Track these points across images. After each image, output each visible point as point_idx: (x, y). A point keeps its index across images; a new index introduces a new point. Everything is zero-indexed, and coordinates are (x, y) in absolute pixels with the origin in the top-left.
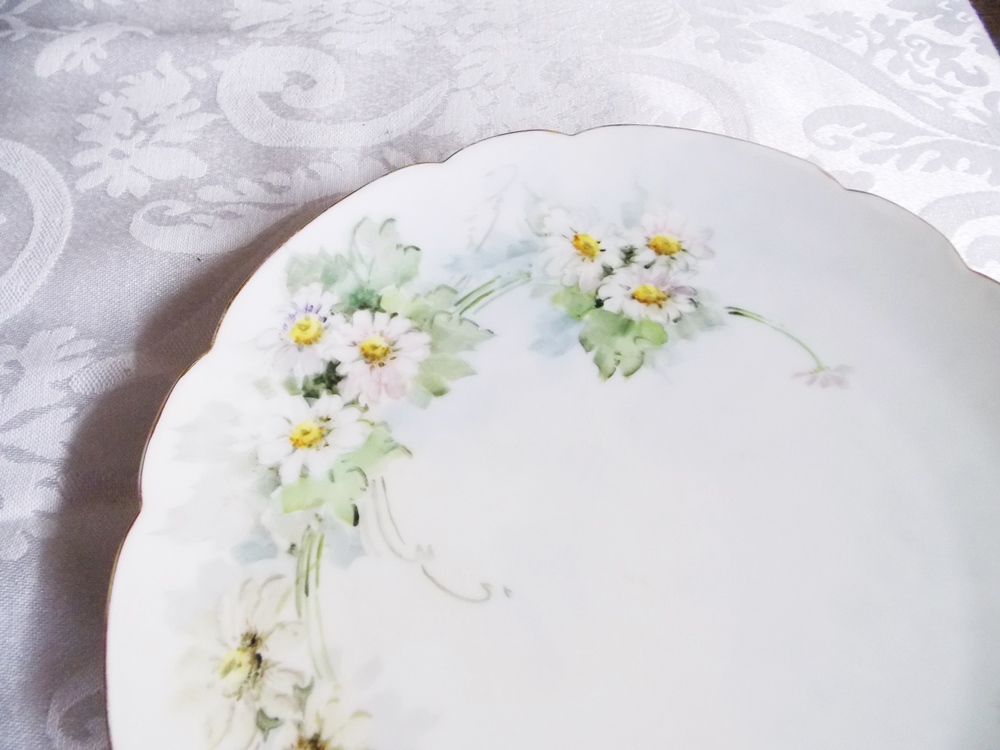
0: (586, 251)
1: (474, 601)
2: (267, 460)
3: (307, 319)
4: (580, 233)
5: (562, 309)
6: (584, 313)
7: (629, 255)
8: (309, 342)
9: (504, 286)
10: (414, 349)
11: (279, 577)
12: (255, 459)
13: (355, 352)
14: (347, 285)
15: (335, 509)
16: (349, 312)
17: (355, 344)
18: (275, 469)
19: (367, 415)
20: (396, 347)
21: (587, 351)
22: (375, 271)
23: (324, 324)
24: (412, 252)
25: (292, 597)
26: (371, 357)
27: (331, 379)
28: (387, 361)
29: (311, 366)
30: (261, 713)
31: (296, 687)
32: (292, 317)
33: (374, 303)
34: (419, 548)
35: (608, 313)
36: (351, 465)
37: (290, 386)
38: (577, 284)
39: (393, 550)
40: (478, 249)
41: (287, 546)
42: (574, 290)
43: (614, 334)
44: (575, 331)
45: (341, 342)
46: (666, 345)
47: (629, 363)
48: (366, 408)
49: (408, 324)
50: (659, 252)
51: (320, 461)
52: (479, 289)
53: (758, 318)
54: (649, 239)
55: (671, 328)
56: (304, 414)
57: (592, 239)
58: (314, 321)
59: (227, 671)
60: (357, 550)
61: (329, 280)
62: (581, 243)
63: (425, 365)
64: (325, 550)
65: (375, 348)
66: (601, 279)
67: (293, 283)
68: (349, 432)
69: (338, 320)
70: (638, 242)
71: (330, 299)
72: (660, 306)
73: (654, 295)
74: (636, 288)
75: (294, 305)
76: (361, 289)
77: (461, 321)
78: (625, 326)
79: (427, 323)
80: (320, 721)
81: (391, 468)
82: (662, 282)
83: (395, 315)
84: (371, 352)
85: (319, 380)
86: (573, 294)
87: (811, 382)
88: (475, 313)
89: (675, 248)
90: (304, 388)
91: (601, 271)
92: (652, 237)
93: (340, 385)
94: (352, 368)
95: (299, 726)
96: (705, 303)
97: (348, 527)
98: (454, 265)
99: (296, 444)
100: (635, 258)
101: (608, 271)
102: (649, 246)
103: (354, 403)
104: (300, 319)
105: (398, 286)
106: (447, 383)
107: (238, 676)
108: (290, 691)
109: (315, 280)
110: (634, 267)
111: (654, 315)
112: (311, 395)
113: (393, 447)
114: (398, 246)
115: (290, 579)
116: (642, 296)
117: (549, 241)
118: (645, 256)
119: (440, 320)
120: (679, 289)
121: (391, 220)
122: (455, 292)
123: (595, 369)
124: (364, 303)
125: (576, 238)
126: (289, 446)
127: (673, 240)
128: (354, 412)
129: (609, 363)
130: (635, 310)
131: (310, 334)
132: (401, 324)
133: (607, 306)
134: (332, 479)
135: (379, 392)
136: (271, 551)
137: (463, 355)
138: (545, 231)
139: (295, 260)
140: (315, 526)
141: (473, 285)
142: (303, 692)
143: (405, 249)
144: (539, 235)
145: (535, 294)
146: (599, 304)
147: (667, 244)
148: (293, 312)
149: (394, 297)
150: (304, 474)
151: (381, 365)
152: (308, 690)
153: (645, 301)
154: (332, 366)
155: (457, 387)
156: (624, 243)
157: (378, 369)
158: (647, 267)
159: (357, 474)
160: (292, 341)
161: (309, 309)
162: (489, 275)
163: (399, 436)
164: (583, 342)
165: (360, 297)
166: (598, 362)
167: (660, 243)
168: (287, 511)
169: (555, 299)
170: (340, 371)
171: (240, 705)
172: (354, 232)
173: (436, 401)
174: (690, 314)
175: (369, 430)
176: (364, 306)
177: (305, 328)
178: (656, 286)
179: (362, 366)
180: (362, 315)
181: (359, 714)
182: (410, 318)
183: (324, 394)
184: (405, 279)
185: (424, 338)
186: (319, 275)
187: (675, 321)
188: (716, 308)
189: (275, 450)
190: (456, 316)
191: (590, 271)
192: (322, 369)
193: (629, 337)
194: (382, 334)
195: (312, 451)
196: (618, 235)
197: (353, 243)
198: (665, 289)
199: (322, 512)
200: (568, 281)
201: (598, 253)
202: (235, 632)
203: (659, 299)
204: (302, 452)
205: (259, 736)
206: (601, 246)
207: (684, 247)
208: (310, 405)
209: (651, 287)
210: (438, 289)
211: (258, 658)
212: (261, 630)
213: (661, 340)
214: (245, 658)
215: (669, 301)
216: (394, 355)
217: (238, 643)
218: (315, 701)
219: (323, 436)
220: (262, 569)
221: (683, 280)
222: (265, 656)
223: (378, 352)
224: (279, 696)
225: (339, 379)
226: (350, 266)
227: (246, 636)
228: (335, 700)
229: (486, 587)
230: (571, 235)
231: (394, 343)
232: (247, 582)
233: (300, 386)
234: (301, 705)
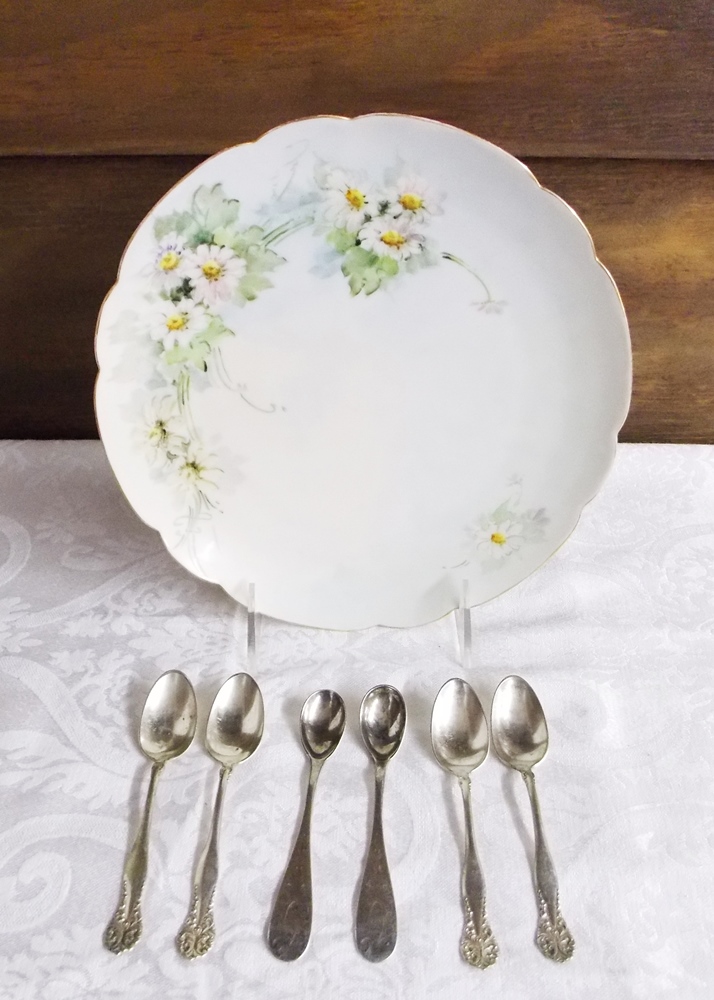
0: (355, 202)
1: (267, 412)
2: (156, 338)
3: (169, 254)
4: (352, 188)
5: (333, 245)
6: (347, 249)
7: (384, 207)
8: (171, 269)
9: (296, 226)
10: (236, 268)
11: (169, 396)
12: (149, 337)
13: (199, 272)
14: (192, 229)
15: (194, 362)
16: (194, 247)
17: (199, 267)
18: (161, 343)
19: (209, 311)
20: (224, 268)
21: (346, 276)
22: (209, 218)
23: (179, 256)
24: (233, 203)
25: (177, 404)
26: (209, 275)
27: (186, 289)
28: (220, 278)
29: (174, 282)
30: (169, 452)
31: (183, 443)
32: (160, 255)
33: (210, 239)
34: (239, 385)
35: (362, 249)
36: (201, 339)
37: (163, 295)
38: (345, 229)
39: (225, 385)
40: (279, 198)
41: (172, 381)
42: (342, 231)
43: (365, 266)
44: (340, 261)
45: (190, 267)
46: (397, 276)
47: (371, 286)
48: (208, 307)
49: (231, 253)
50: (405, 206)
51: (184, 338)
52: (278, 229)
53: (460, 262)
54: (400, 196)
55: (402, 265)
56: (172, 311)
57: (359, 193)
58: (173, 254)
59: (151, 436)
60: (207, 384)
61: (180, 229)
62: (352, 196)
63: (243, 280)
64: (191, 383)
65: (211, 269)
66: (363, 224)
67: (159, 234)
68: (199, 321)
69: (187, 252)
70: (392, 197)
71: (181, 240)
72: (398, 248)
73: (396, 240)
74: (385, 233)
75: (160, 247)
76: (201, 231)
77: (266, 251)
78: (373, 260)
79: (244, 252)
80: (195, 457)
81: (224, 342)
82: (404, 229)
83: (223, 246)
84: (209, 271)
85: (179, 290)
86: (342, 235)
87: (480, 309)
88: (275, 245)
89: (417, 205)
90: (171, 296)
91: (363, 218)
92: (403, 195)
93: (192, 293)
94: (198, 282)
95: (186, 458)
96: (429, 247)
97: (203, 372)
98: (262, 210)
99: (170, 328)
100: (389, 211)
101: (368, 218)
102: (399, 202)
103: (201, 303)
104: (165, 255)
105: (225, 227)
106: (256, 293)
107: (156, 438)
108: (180, 445)
109: (172, 230)
110: (387, 217)
111: (393, 254)
112: (176, 299)
113: (224, 330)
114: (224, 201)
115: (175, 397)
116: (387, 240)
117: (330, 193)
118: (396, 209)
119: (252, 250)
120: (413, 236)
121: (219, 185)
122: (262, 230)
123: (349, 289)
124: (204, 240)
125: (349, 192)
126: (167, 329)
127: (417, 199)
128: (201, 309)
129: (358, 285)
130: (381, 250)
131: (172, 263)
132: (227, 253)
133: (362, 245)
134: (191, 347)
135: (215, 297)
136: (164, 383)
137: (267, 275)
138: (327, 186)
139: (159, 221)
140: (184, 371)
141: (275, 225)
142: (186, 446)
143: (229, 202)
144: (322, 189)
145: (316, 233)
146: (358, 243)
147: (413, 201)
148: (160, 251)
149: (223, 235)
150: (176, 344)
151: (216, 280)
152: (188, 444)
153: (389, 243)
154: (187, 281)
155: (262, 295)
156: (382, 199)
157: (214, 282)
158: (395, 218)
159: (205, 344)
160: (161, 269)
161: (170, 248)
162: (286, 218)
163: (228, 324)
164: (343, 269)
165: (201, 236)
166: (351, 284)
167: (407, 200)
168: (169, 364)
169: (329, 238)
170: (191, 284)
171: (159, 450)
172: (195, 196)
173: (248, 303)
174: (418, 255)
175: (211, 320)
176: (203, 242)
177: (168, 260)
178: (399, 232)
179: (204, 280)
180: (203, 248)
181: (212, 455)
182: (233, 249)
183: (183, 299)
184: (229, 222)
185: (242, 262)
186: (173, 226)
187: (406, 259)
188: (435, 252)
189: (160, 332)
190: (263, 247)
191: (356, 217)
192: (180, 284)
193: (373, 269)
194: (215, 259)
195: (179, 331)
196: (379, 192)
197: (194, 203)
198: (404, 235)
199: (187, 364)
200: (339, 225)
201: (363, 204)
202: (152, 420)
203: (399, 242)
204: (173, 332)
205: (169, 461)
206: (366, 200)
207: (424, 204)
208: (176, 305)
209: (395, 233)
210: (251, 228)
211: (164, 431)
212: (163, 420)
213: (394, 272)
214: (159, 431)
215: (405, 244)
216: (224, 273)
217: (154, 425)
218: (193, 449)
219: (184, 323)
220: (161, 392)
221: (418, 229)
222: (167, 430)
223: (214, 272)
224: (175, 446)
225: (191, 289)
226: (193, 217)
227: (157, 422)
228: (201, 449)
229: (273, 406)
230: (346, 190)
231: (223, 266)
232: (154, 398)
233: (169, 294)
234: (186, 450)
